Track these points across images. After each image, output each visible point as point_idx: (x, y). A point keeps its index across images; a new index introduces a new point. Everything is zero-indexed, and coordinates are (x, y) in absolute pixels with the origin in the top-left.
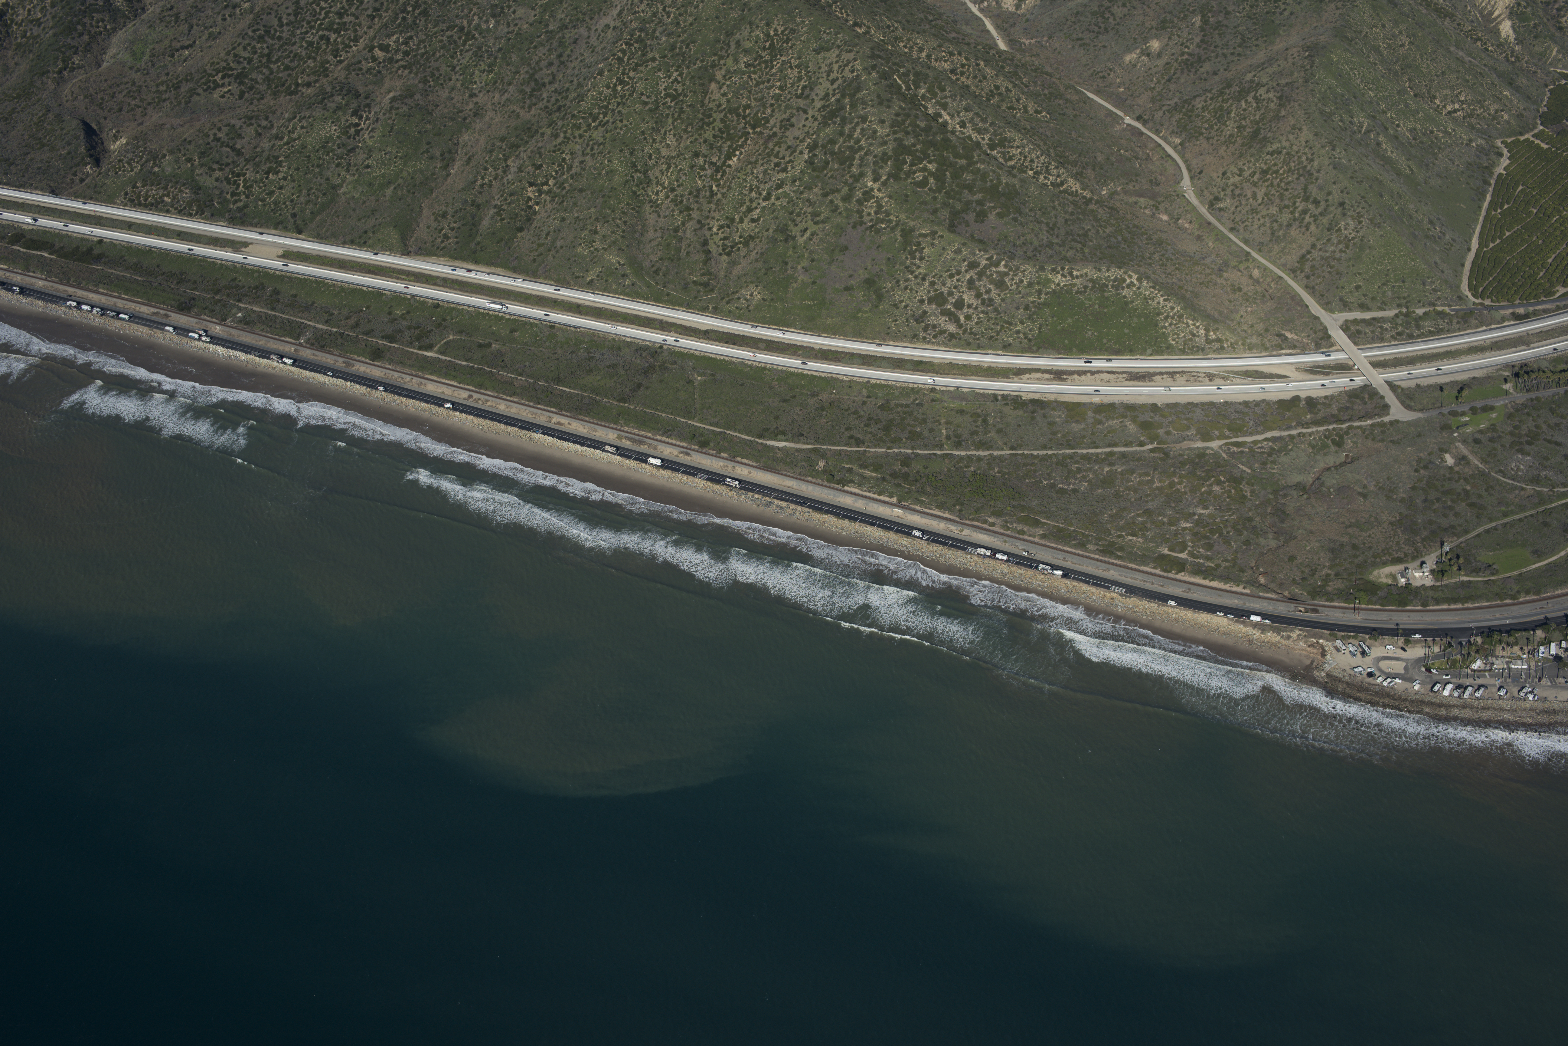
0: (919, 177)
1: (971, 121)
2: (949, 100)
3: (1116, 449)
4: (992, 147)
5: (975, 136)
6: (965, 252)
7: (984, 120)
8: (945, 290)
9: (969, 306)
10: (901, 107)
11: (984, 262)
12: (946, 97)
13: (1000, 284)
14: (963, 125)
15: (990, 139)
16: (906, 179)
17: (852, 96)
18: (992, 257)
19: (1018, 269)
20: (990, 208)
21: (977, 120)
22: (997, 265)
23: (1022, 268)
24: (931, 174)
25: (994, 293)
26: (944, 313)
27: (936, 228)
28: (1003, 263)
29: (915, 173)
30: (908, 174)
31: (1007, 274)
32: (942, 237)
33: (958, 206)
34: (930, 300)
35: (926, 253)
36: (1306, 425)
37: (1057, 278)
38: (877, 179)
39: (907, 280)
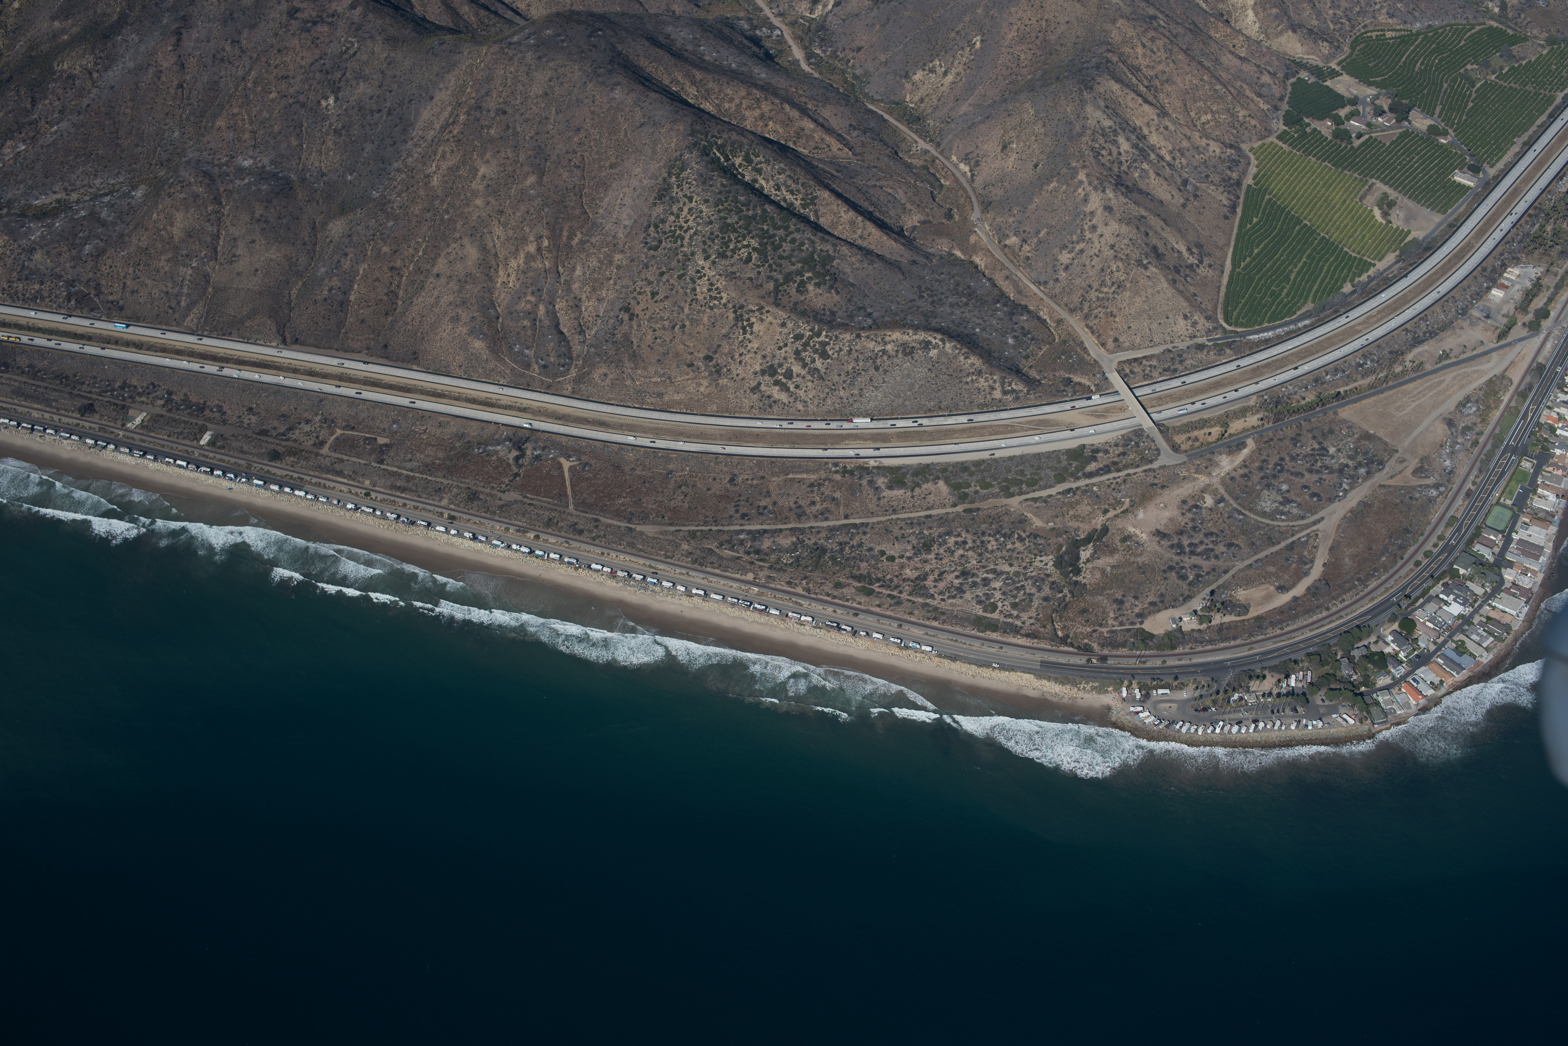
0: (744, 253)
1: (785, 184)
2: (763, 166)
4: (804, 206)
5: (789, 197)
7: (796, 182)
8: (776, 362)
9: (798, 375)
10: (722, 185)
11: (808, 334)
13: (824, 355)
14: (777, 188)
18: (814, 328)
19: (837, 337)
22: (819, 335)
23: (841, 337)
27: (763, 303)
29: (740, 249)
30: (733, 251)
32: (768, 312)
33: (780, 278)
34: (763, 372)
35: (756, 328)
36: (1090, 475)
37: (871, 345)
38: (706, 258)
39: (741, 355)
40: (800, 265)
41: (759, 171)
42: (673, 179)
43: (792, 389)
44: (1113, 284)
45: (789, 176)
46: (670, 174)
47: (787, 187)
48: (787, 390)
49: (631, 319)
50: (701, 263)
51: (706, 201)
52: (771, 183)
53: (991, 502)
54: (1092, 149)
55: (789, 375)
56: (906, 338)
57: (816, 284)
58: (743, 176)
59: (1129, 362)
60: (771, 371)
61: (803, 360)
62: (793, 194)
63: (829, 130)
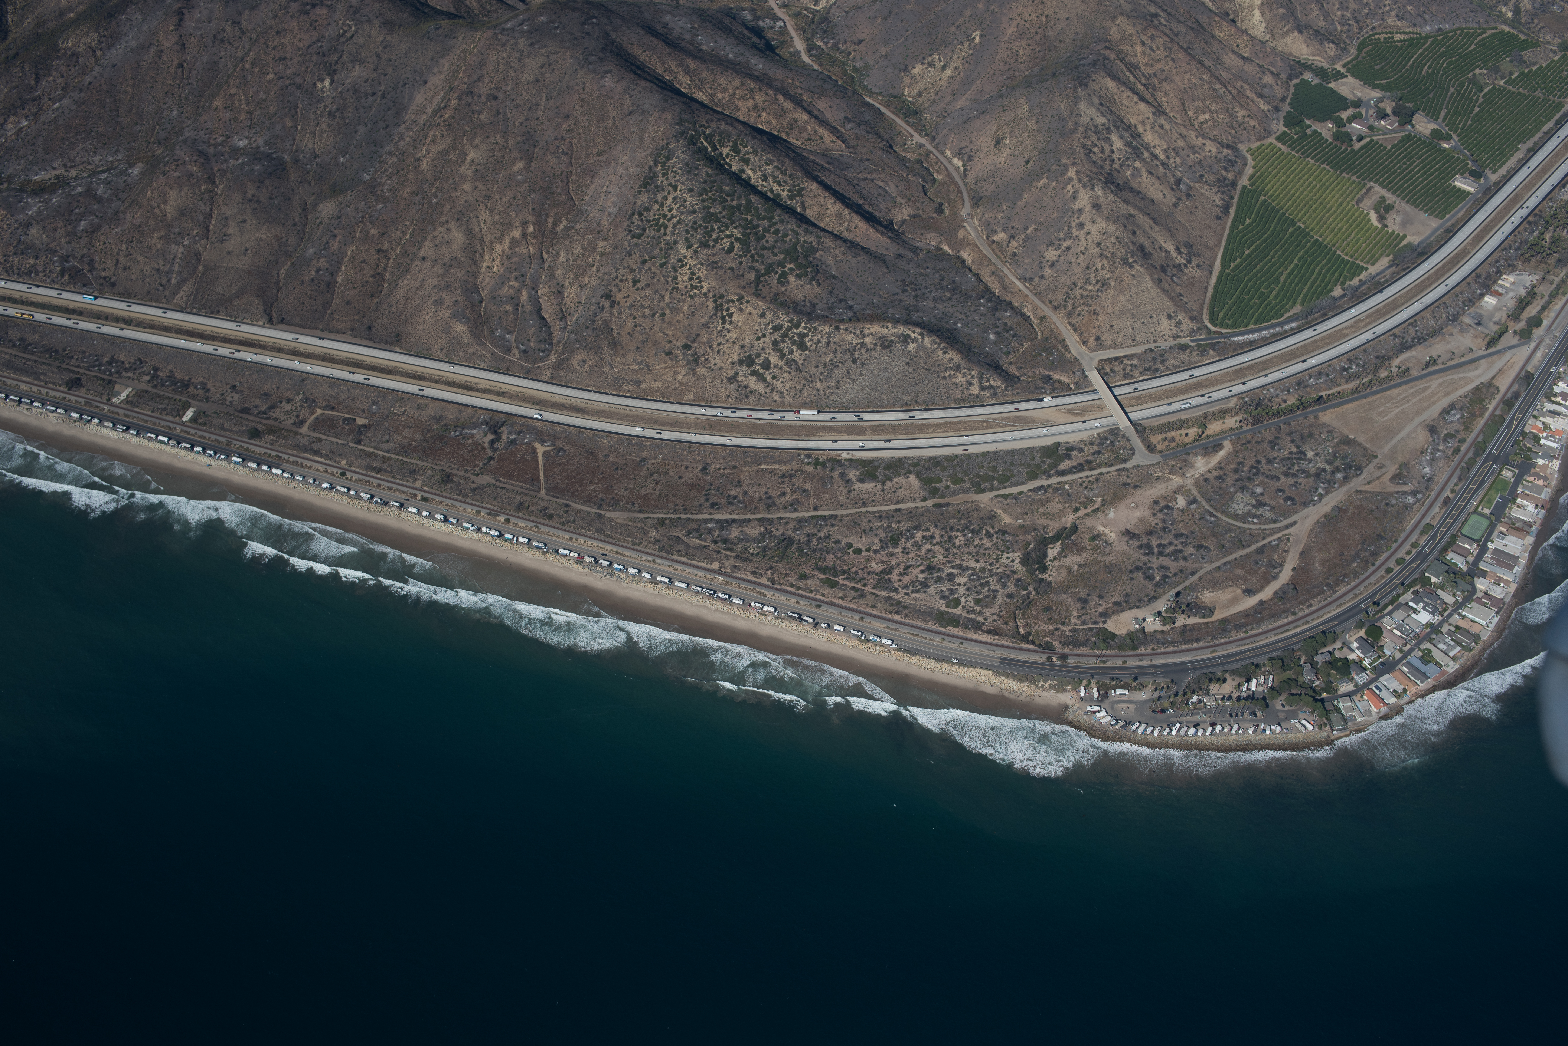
0: (726, 243)
3: (902, 506)
5: (776, 188)
7: (784, 173)
8: (753, 352)
9: (775, 367)
10: (708, 174)
11: (787, 325)
13: (802, 347)
14: (765, 179)
15: (789, 191)
16: (714, 246)
17: (663, 164)
18: (793, 319)
20: (790, 269)
22: (797, 327)
23: (820, 328)
24: (737, 239)
25: (796, 355)
26: (754, 373)
27: (743, 293)
28: (803, 325)
29: (722, 239)
30: (716, 241)
31: (806, 335)
32: (748, 302)
33: (762, 268)
34: (741, 362)
35: (735, 318)
36: (1063, 473)
37: (850, 337)
38: (689, 247)
39: (719, 344)
40: (782, 256)
41: (746, 162)
42: (659, 168)
43: (769, 379)
44: (1098, 282)
45: (776, 167)
46: (656, 163)
47: (775, 177)
48: (764, 380)
49: (612, 306)
50: (683, 251)
51: (691, 190)
52: (759, 174)
53: (962, 497)
54: (1084, 146)
55: (766, 365)
56: (885, 331)
57: (797, 275)
58: (731, 166)
59: (1110, 360)
60: (749, 361)
61: (781, 351)
62: (780, 185)
63: (822, 122)
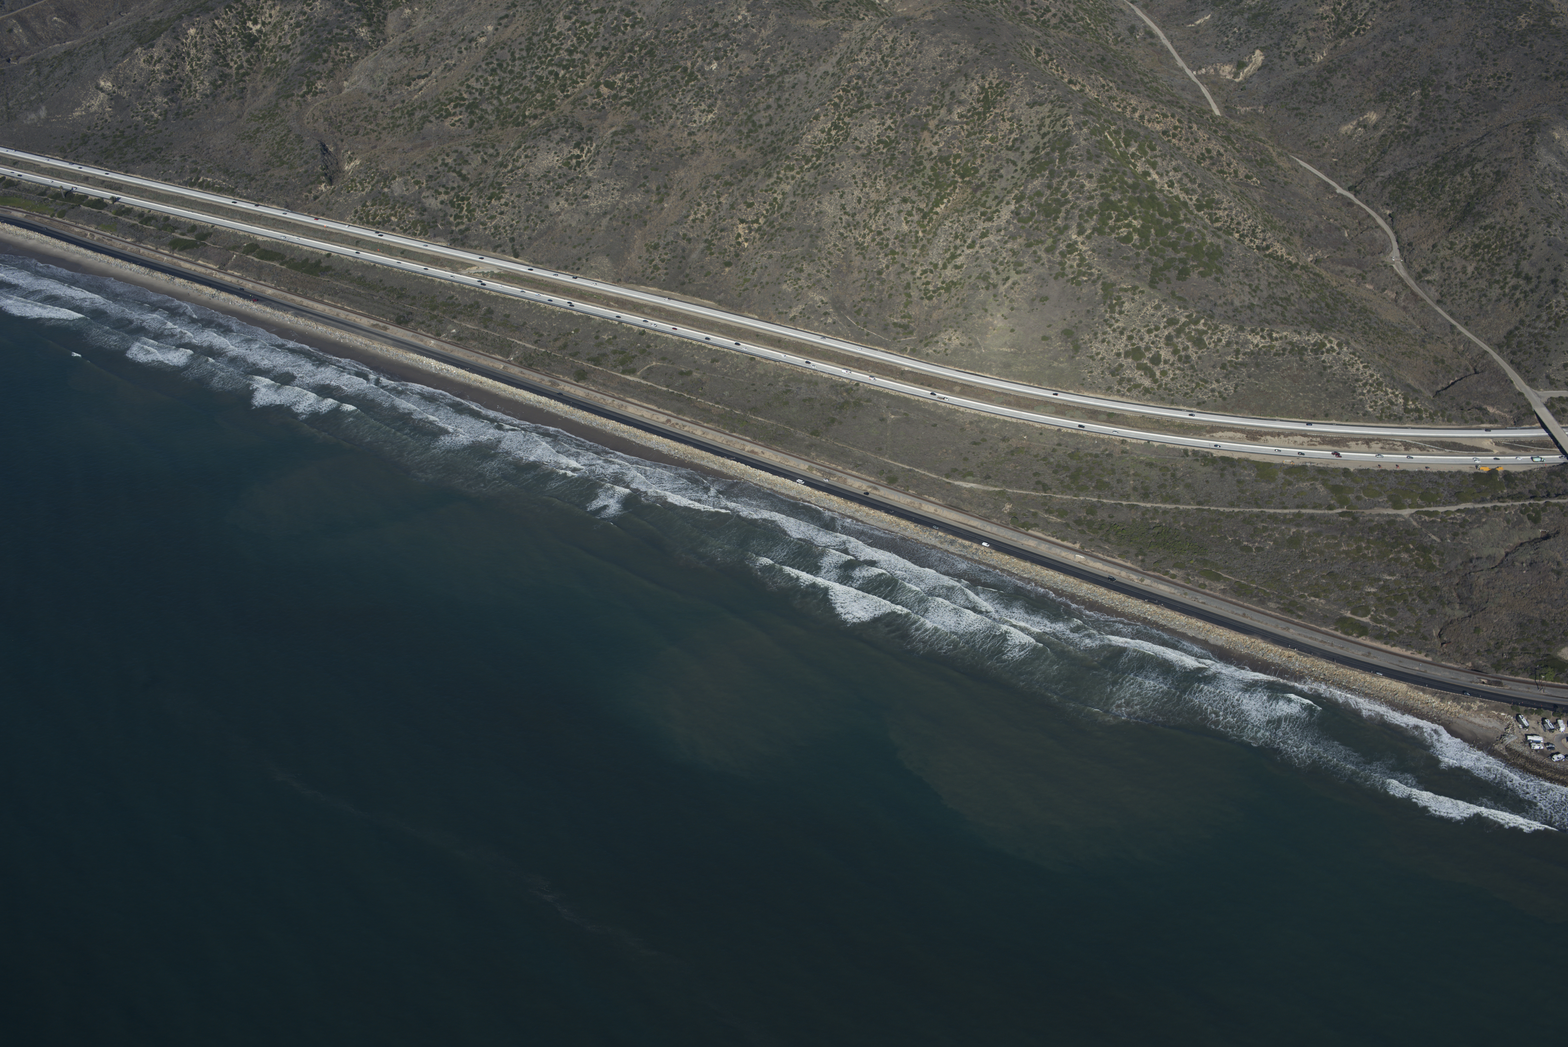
0: (1124, 232)
1: (1180, 181)
2: (1158, 160)
3: (1303, 511)
4: (1199, 208)
5: (1182, 196)
6: (1165, 308)
7: (1193, 181)
8: (1142, 345)
9: (1166, 362)
10: (1109, 163)
11: (1183, 320)
12: (1156, 156)
13: (1199, 343)
14: (1171, 184)
15: (1197, 200)
16: (1109, 234)
17: (1062, 150)
18: (1191, 315)
19: (1216, 327)
20: (1193, 266)
21: (1185, 180)
22: (1196, 322)
23: (1222, 327)
24: (1135, 230)
25: (1192, 351)
26: (1140, 367)
27: (1137, 283)
28: (1203, 321)
29: (1119, 228)
30: (1113, 229)
31: (1206, 332)
32: (1142, 292)
33: (1161, 263)
34: (1127, 354)
35: (1127, 306)
36: (1501, 499)
37: (1256, 339)
38: (1081, 232)
39: (1104, 333)
40: (1184, 253)
41: (1154, 165)
42: (1057, 154)
43: (1158, 374)
44: (1549, 320)
45: (1186, 175)
48: (1152, 375)
50: (1074, 237)
51: (1090, 176)
52: (1166, 179)
53: (1376, 510)
55: (1156, 360)
56: (1296, 338)
57: (1200, 273)
58: (1135, 166)
59: (1562, 400)
60: (1136, 353)
61: (1174, 346)
62: (1187, 194)
